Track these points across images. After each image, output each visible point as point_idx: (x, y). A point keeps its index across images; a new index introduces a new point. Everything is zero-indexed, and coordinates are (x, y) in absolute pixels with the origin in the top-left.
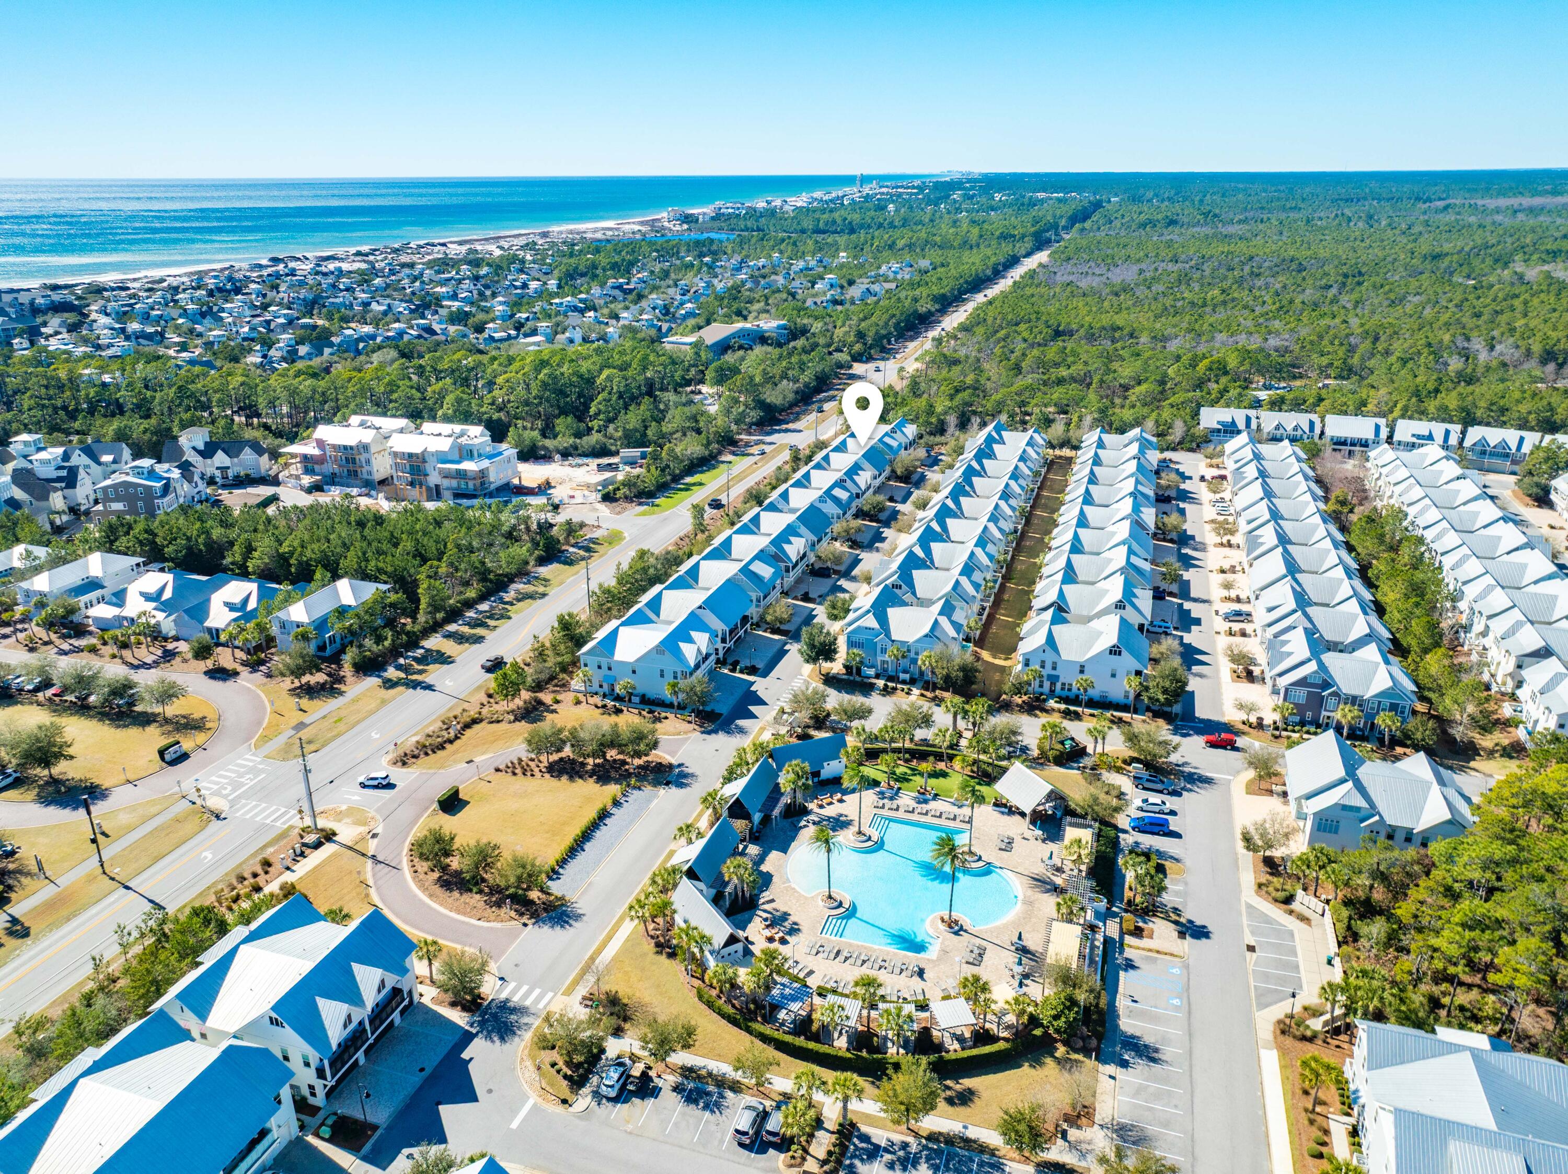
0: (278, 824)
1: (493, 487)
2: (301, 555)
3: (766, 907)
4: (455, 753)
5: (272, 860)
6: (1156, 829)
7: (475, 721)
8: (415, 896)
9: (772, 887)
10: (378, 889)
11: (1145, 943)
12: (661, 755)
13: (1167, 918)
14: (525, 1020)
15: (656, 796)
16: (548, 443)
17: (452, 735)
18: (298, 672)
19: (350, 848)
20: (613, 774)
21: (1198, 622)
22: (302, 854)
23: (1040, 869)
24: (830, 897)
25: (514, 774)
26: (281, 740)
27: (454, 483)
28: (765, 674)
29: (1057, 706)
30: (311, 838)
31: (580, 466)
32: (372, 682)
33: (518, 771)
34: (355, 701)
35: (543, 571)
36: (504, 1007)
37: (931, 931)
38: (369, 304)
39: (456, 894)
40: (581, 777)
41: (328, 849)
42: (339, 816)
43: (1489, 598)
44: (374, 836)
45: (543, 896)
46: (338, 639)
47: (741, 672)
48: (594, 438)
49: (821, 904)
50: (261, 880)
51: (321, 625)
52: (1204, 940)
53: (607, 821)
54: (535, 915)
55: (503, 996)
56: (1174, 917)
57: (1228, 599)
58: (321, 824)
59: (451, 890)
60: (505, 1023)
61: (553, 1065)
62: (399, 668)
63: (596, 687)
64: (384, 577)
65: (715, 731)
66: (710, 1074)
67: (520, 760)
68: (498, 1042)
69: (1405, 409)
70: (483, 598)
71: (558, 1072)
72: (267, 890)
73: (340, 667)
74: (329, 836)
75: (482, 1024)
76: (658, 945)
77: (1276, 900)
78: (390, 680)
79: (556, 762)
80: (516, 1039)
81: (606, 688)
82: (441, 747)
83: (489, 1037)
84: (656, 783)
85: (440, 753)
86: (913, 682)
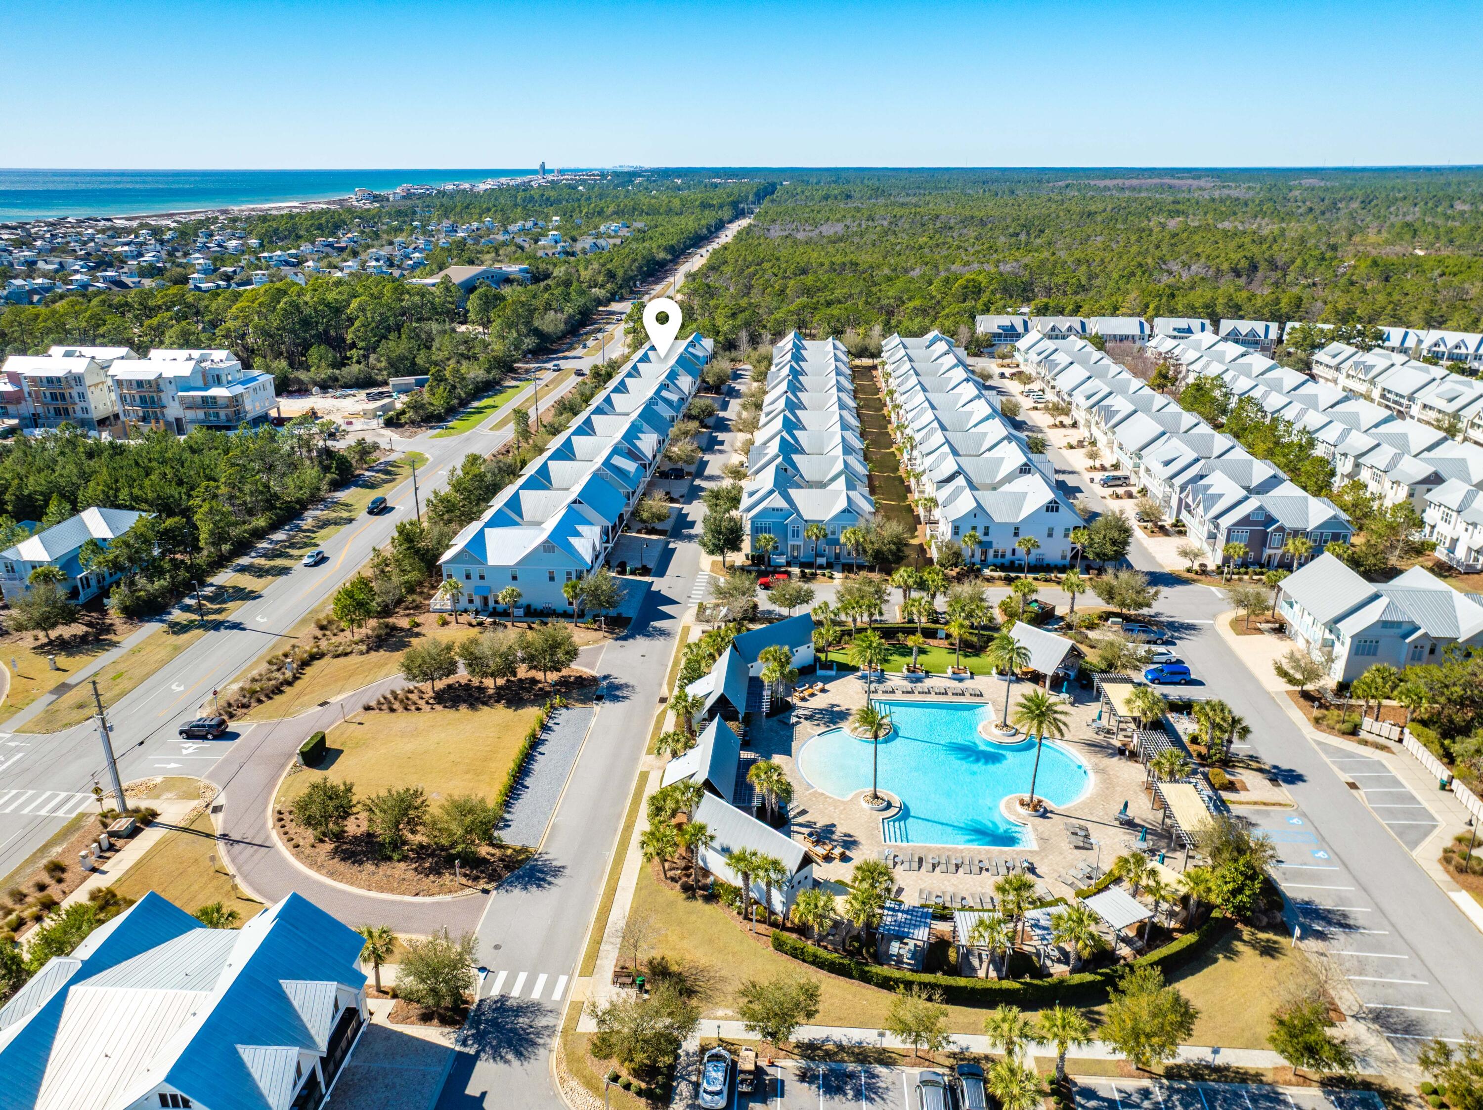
0: (60, 813)
1: (249, 416)
2: (20, 487)
3: (800, 820)
4: (299, 695)
5: (66, 862)
6: (1177, 678)
7: (315, 657)
8: (307, 878)
9: (795, 796)
10: (245, 877)
11: (1242, 796)
12: (578, 668)
13: (1248, 767)
14: (542, 1022)
15: (592, 714)
16: (303, 375)
17: (289, 675)
18: (45, 623)
19: (185, 830)
20: (525, 696)
21: (1078, 490)
22: (112, 848)
23: (1090, 735)
24: (876, 797)
25: (392, 710)
26: (38, 707)
27: (200, 414)
28: (661, 571)
29: (996, 574)
30: (122, 824)
31: (345, 397)
32: (152, 628)
33: (396, 705)
34: (134, 652)
35: (342, 495)
36: (501, 1006)
37: (1012, 818)
38: (34, 263)
39: (369, 867)
40: (485, 703)
41: (149, 837)
42: (154, 791)
43: (1348, 440)
44: (216, 810)
45: (497, 852)
46: (93, 583)
47: (633, 573)
48: (354, 369)
49: (866, 806)
50: (54, 891)
51: (70, 562)
52: (1301, 784)
53: (541, 749)
54: (493, 876)
55: (495, 992)
56: (1254, 765)
57: (1093, 468)
58: (131, 804)
59: (361, 863)
60: (514, 1031)
61: (615, 1078)
62: (187, 609)
63: (464, 602)
64: (145, 506)
65: (632, 636)
66: (841, 1047)
67: (393, 693)
68: (516, 1063)
69: (1157, 308)
70: (274, 527)
71: (627, 1087)
72: (66, 904)
73: (104, 612)
74: (148, 819)
75: (479, 1037)
76: (686, 888)
77: (1344, 733)
78: (177, 624)
79: (443, 691)
80: (541, 1052)
81: (478, 602)
82: (278, 690)
83: (497, 1055)
84: (586, 700)
85: (278, 698)
86: (830, 566)
